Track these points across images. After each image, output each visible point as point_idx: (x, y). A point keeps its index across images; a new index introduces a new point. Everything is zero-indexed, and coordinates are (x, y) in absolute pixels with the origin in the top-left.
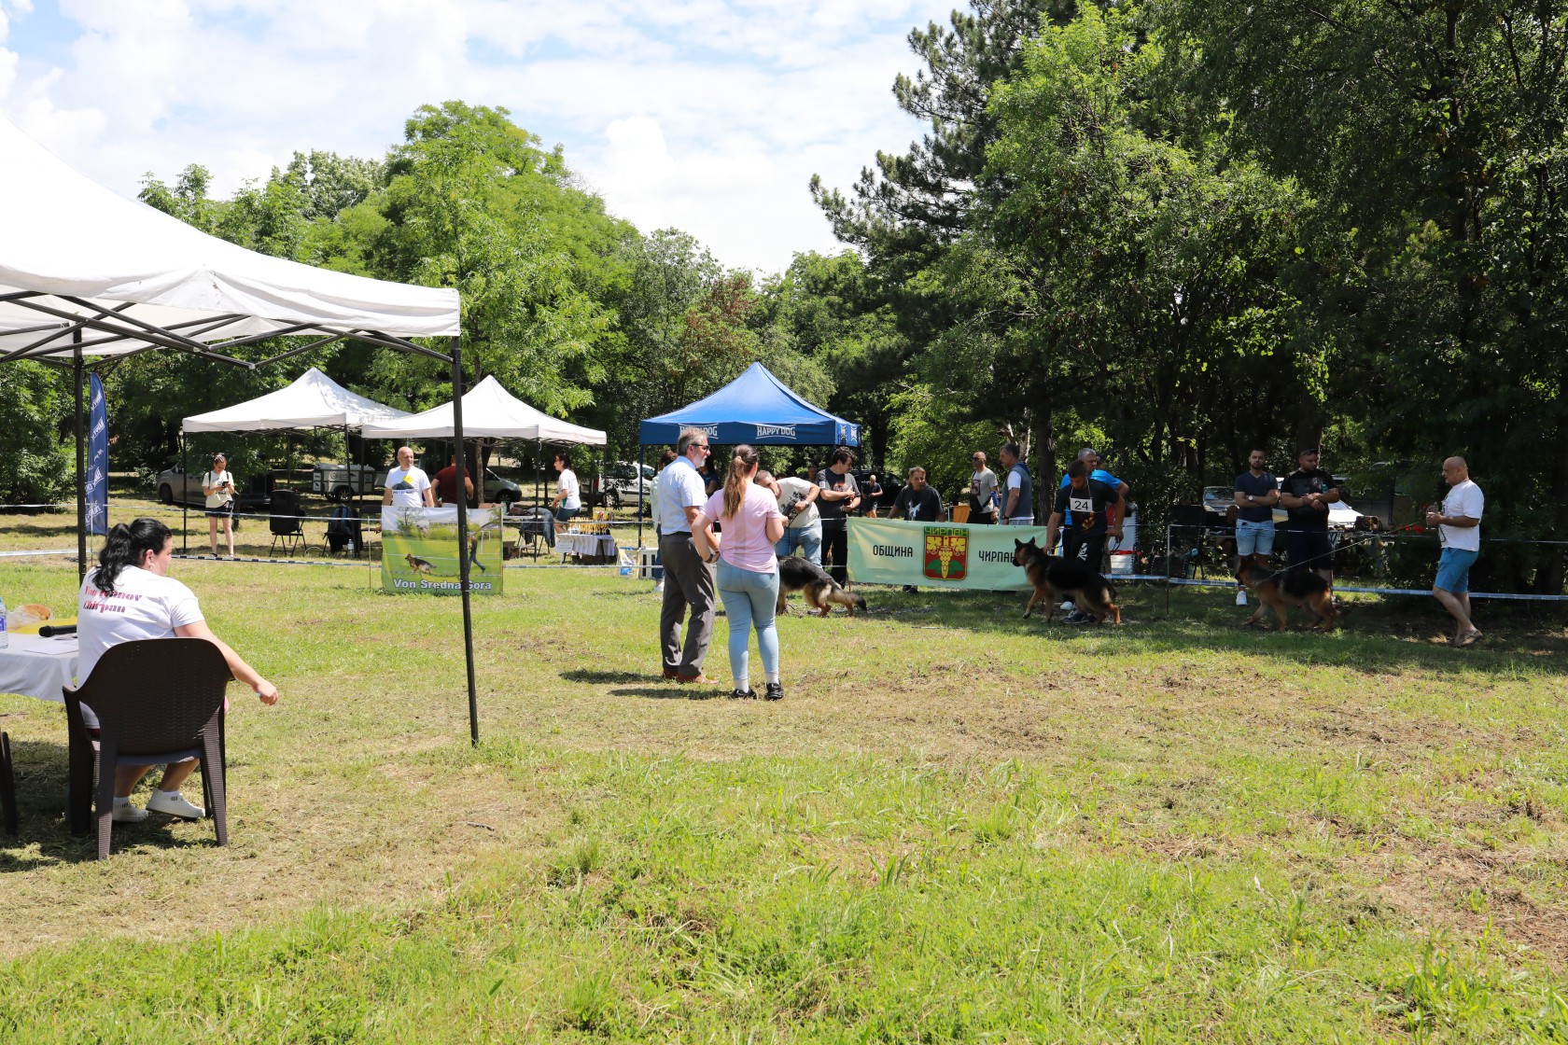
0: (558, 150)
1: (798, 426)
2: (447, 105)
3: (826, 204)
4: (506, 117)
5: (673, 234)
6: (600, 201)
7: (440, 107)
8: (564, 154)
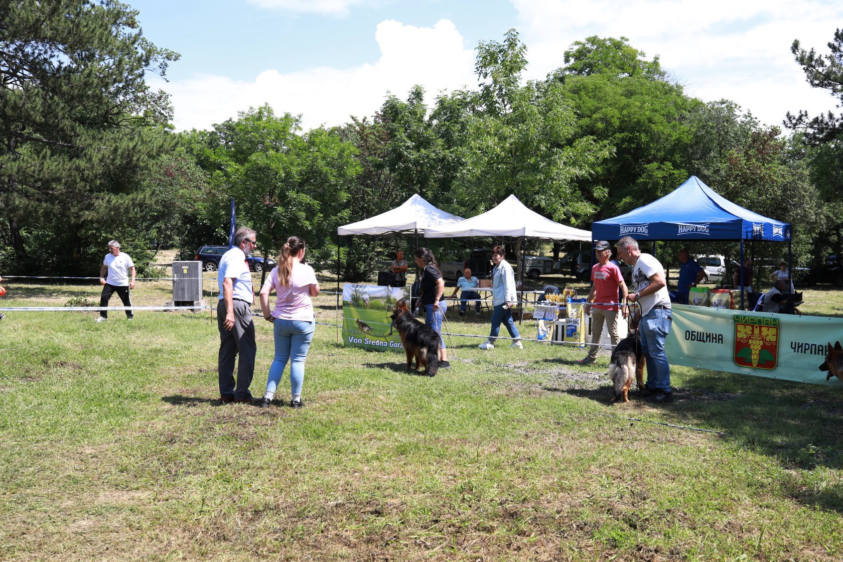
0: (656, 58)
1: (711, 224)
2: (589, 40)
3: (801, 60)
4: (626, 43)
5: (723, 103)
6: (679, 87)
7: (584, 41)
8: (659, 61)
